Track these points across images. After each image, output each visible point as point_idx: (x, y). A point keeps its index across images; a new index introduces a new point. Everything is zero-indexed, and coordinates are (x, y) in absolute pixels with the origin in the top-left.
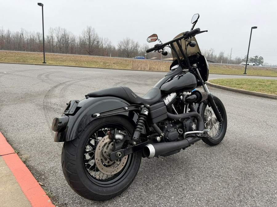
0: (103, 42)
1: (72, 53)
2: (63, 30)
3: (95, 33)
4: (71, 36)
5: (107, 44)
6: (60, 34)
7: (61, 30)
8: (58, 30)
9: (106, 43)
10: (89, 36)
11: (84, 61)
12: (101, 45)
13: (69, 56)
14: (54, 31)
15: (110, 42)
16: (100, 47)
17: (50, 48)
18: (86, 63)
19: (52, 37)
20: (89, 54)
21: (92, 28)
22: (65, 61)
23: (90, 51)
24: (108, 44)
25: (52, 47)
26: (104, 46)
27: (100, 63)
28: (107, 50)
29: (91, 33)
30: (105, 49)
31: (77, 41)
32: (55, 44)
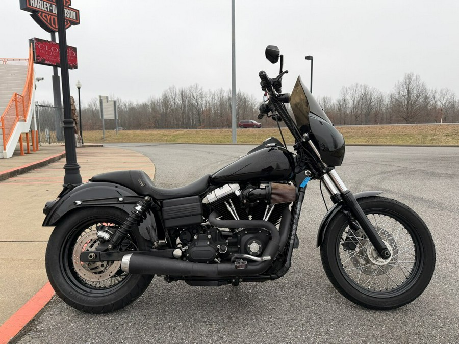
0: (437, 97)
1: (376, 123)
2: (363, 88)
3: (421, 83)
4: (375, 95)
5: (445, 100)
6: (357, 95)
7: (359, 88)
8: (355, 89)
9: (444, 97)
10: (408, 91)
11: (386, 136)
12: (432, 102)
13: (360, 129)
14: (349, 91)
15: (454, 95)
16: (429, 107)
17: (341, 118)
18: (388, 137)
19: (345, 101)
20: (407, 121)
21: (415, 75)
22: (353, 136)
23: (408, 117)
24: (448, 99)
25: (343, 116)
26: (439, 104)
27: (416, 136)
28: (444, 110)
29: (413, 84)
30: (442, 110)
31: (386, 101)
32: (348, 111)
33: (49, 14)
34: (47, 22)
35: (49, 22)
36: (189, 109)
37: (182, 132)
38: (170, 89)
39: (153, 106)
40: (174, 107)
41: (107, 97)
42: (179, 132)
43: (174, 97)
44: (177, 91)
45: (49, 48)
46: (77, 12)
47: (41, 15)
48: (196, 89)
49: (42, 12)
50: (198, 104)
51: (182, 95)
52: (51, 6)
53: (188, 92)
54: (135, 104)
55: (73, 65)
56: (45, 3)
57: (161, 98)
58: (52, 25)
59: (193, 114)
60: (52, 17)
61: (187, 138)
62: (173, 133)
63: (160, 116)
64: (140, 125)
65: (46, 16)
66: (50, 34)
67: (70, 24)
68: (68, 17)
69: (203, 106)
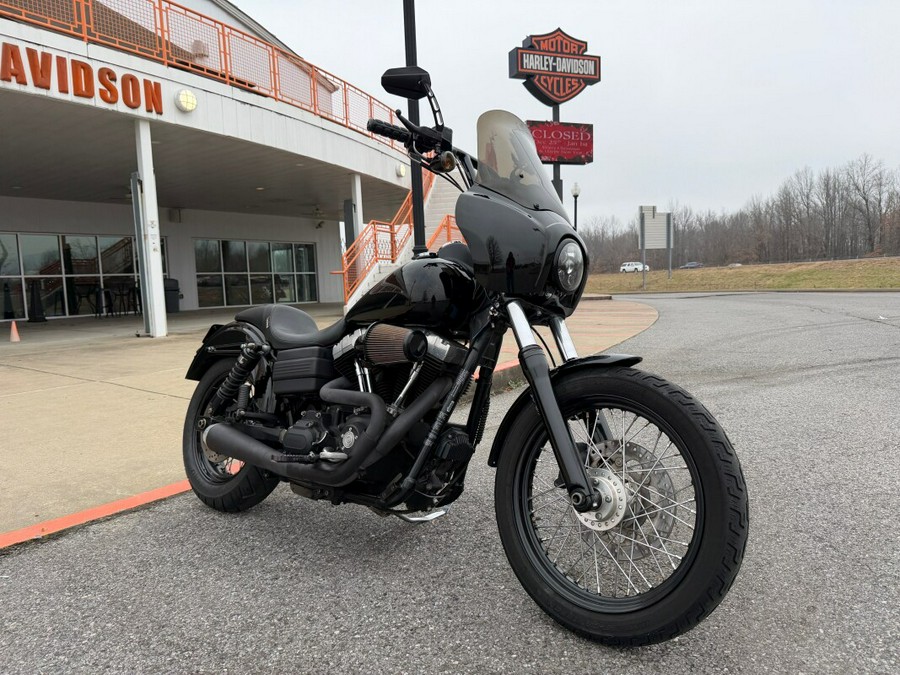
33: (550, 76)
34: (547, 89)
35: (550, 89)
36: (846, 215)
37: (811, 267)
38: (797, 176)
39: (757, 216)
40: (804, 215)
41: (654, 208)
42: (804, 267)
43: (805, 191)
44: (816, 179)
45: (549, 134)
46: (597, 60)
47: (539, 80)
48: (863, 168)
49: (541, 75)
50: (867, 201)
51: (827, 185)
52: (555, 61)
53: (843, 177)
54: (718, 216)
55: (586, 156)
56: (546, 58)
57: (776, 198)
58: (555, 92)
59: (854, 226)
60: (556, 79)
61: (821, 279)
62: (789, 271)
63: (771, 236)
64: (726, 257)
65: (545, 81)
66: (551, 109)
67: (583, 84)
68: (581, 73)
69: (883, 204)
